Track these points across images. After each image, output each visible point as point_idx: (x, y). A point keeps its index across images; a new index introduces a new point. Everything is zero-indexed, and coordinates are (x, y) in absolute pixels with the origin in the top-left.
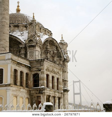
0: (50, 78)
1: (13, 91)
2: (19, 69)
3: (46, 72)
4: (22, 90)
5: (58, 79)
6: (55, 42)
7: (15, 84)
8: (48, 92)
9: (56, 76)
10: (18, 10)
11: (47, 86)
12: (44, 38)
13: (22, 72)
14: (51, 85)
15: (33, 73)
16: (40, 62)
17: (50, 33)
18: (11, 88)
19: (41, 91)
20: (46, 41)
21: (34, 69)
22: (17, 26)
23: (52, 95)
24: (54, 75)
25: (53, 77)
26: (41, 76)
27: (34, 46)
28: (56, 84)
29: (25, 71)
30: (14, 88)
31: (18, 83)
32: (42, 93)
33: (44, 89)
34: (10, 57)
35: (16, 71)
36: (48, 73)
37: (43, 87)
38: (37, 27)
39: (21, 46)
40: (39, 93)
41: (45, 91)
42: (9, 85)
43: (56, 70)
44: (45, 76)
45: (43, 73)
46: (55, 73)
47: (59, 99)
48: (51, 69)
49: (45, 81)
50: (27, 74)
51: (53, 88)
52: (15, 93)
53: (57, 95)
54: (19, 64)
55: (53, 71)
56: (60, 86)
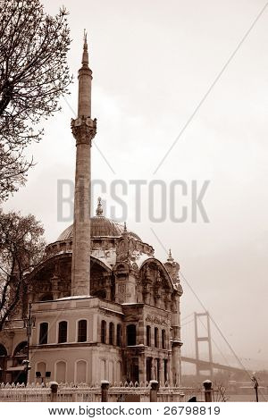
0: (152, 331)
1: (100, 352)
2: (109, 319)
3: (146, 323)
4: (112, 350)
5: (163, 331)
6: (158, 264)
7: (103, 341)
8: (149, 352)
9: (161, 328)
10: (99, 212)
11: (148, 344)
12: (141, 259)
13: (111, 324)
14: (153, 341)
15: (127, 324)
16: (138, 307)
17: (150, 250)
18: (98, 348)
19: (139, 352)
20: (145, 264)
21: (129, 319)
22: (99, 241)
23: (154, 357)
24: (157, 326)
25: (156, 329)
26: (138, 328)
27: (126, 276)
28: (160, 340)
29: (116, 321)
30: (101, 348)
31: (107, 341)
32: (141, 355)
33: (143, 349)
34: (96, 304)
35: (104, 322)
36: (149, 324)
37: (142, 345)
38: (131, 244)
39: (105, 275)
40: (137, 354)
41: (145, 352)
42: (95, 344)
43: (160, 318)
44: (145, 328)
45: (141, 324)
46: (159, 323)
47: (166, 361)
48: (153, 317)
49: (145, 337)
50: (119, 326)
51: (156, 346)
52: (103, 355)
53: (163, 356)
54: (108, 312)
55: (156, 321)
56: (166, 342)
